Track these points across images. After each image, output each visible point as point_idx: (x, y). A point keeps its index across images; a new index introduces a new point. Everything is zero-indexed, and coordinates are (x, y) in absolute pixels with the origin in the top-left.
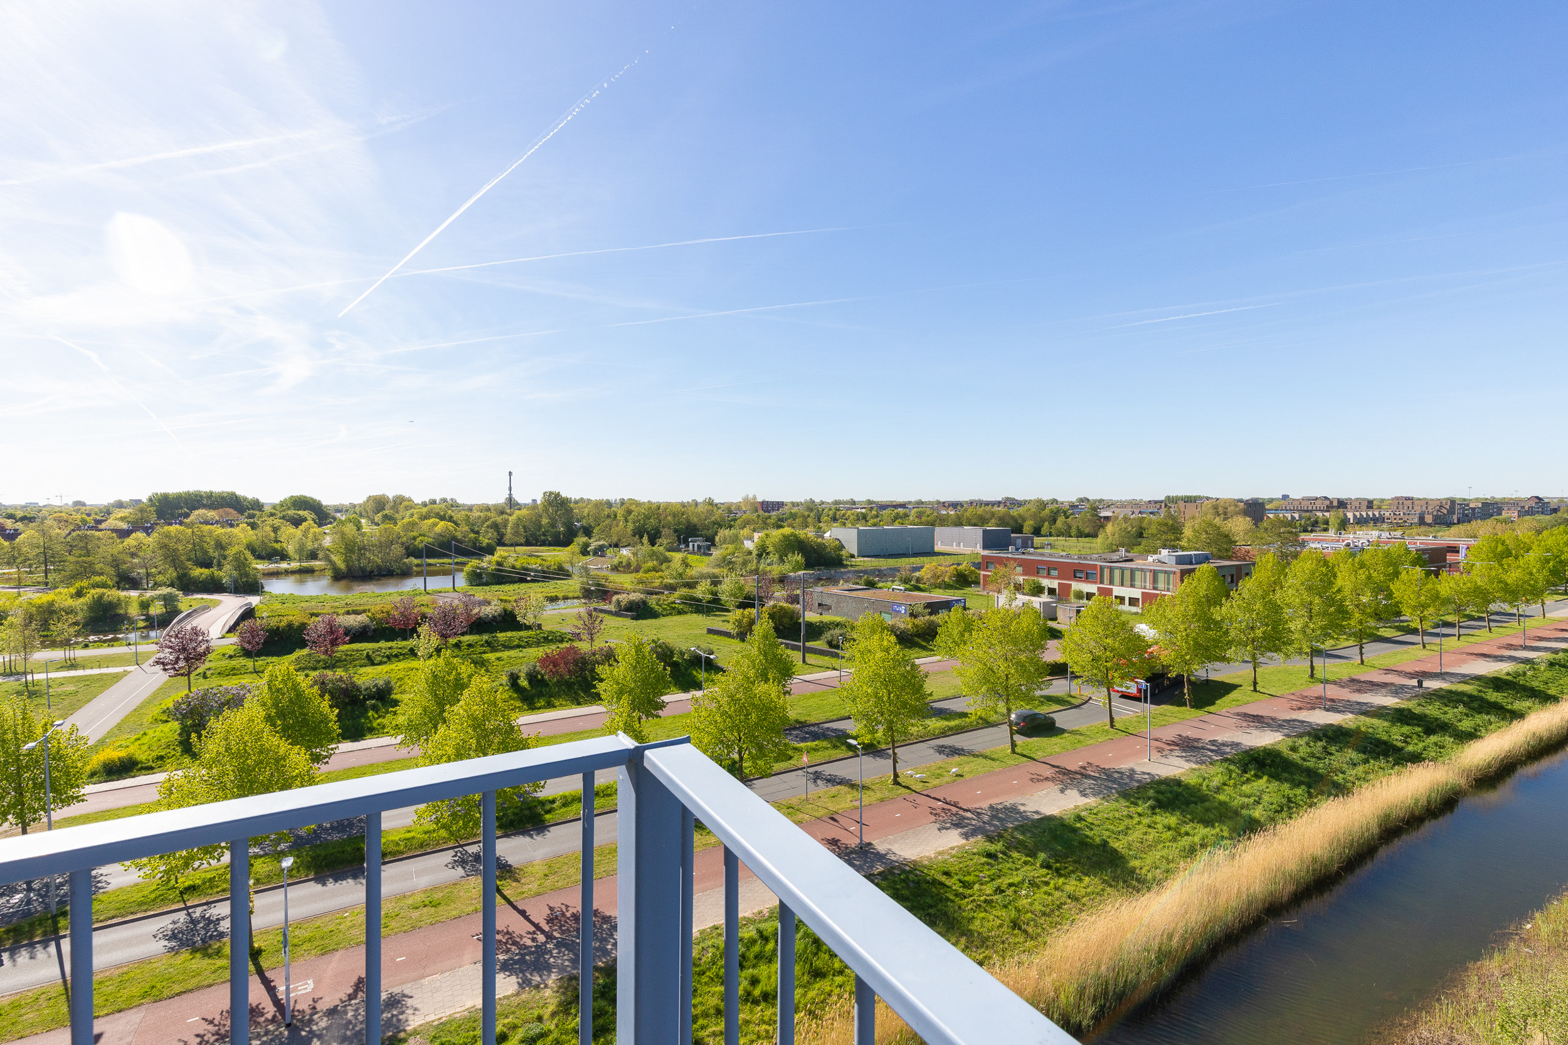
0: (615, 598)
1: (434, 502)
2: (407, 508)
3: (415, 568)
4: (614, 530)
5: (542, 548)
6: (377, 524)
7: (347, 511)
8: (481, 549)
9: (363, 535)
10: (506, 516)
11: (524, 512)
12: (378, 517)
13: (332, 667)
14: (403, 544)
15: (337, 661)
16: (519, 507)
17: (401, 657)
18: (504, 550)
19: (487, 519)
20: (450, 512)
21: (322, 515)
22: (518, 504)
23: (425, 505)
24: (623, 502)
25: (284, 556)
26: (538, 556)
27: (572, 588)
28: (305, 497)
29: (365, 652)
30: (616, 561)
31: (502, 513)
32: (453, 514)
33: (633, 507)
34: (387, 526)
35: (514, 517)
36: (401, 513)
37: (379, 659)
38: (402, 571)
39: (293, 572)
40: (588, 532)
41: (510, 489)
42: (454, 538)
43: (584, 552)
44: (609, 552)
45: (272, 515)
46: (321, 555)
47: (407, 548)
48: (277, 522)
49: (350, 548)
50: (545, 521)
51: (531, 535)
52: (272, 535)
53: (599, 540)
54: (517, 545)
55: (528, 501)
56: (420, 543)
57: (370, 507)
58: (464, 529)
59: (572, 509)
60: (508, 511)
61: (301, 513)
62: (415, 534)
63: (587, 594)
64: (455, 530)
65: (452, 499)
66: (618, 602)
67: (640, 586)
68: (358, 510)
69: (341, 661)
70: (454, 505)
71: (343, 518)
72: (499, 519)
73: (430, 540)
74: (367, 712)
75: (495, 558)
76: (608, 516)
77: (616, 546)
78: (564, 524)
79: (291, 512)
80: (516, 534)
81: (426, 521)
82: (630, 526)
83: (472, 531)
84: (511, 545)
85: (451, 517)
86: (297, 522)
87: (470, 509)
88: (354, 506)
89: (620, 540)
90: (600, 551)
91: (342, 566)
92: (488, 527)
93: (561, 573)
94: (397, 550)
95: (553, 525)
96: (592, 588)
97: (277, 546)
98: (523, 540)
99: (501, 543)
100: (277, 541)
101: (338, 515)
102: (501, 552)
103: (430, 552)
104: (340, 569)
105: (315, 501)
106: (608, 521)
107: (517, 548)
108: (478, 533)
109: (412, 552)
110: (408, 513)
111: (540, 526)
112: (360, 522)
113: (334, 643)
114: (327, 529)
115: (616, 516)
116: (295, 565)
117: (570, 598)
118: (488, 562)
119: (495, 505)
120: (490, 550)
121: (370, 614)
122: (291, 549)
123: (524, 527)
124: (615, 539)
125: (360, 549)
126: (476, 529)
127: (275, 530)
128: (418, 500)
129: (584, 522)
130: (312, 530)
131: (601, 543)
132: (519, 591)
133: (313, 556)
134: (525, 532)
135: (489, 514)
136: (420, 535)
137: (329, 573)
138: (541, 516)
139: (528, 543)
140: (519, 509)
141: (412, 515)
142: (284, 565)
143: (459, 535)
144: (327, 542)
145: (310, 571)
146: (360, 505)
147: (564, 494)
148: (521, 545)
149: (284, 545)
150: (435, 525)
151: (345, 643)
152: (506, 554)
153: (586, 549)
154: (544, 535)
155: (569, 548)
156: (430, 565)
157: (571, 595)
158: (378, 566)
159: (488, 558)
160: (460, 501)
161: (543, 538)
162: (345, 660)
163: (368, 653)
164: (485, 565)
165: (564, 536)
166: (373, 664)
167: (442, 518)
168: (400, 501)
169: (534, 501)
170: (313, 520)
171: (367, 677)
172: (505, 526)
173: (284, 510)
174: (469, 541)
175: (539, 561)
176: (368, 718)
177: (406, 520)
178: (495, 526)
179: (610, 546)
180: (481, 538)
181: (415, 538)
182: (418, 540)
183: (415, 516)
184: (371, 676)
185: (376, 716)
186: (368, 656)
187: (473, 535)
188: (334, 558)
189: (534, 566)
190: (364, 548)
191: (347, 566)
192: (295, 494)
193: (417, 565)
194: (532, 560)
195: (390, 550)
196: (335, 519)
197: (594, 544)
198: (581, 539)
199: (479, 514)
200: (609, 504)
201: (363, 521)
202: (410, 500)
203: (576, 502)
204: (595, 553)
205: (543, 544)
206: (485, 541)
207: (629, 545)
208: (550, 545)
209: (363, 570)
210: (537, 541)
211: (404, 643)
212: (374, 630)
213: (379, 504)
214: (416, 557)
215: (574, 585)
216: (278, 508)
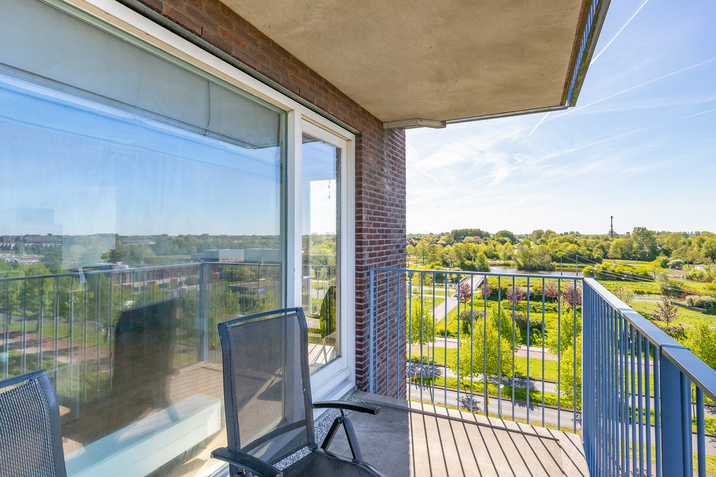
0: (688, 297)
1: (566, 234)
2: (552, 237)
3: (556, 268)
4: (689, 252)
5: (633, 261)
6: (538, 245)
7: (524, 238)
8: (593, 260)
9: (532, 249)
10: (608, 242)
11: (621, 240)
12: (538, 241)
13: (518, 310)
14: (550, 255)
15: (520, 308)
16: (618, 236)
17: (549, 311)
18: (608, 262)
19: (597, 243)
20: (575, 239)
21: (514, 240)
22: (617, 235)
23: (562, 235)
24: (698, 234)
25: (498, 258)
26: (630, 266)
27: (654, 288)
28: (507, 231)
29: (532, 306)
30: (691, 273)
31: (607, 240)
32: (577, 240)
33: (706, 238)
34: (543, 246)
35: (613, 243)
36: (549, 239)
37: (538, 310)
38: (550, 268)
39: (501, 265)
40: (667, 253)
41: (612, 226)
42: (578, 253)
43: (664, 265)
44: (685, 267)
45: (493, 239)
46: (513, 258)
47: (552, 257)
48: (495, 242)
49: (526, 256)
50: (635, 245)
51: (626, 253)
52: (493, 248)
53: (676, 259)
54: (616, 258)
55: (624, 233)
56: (559, 255)
57: (535, 236)
58: (583, 248)
59: (654, 239)
60: (611, 239)
61: (505, 238)
62: (557, 250)
63: (666, 292)
64: (578, 249)
65: (577, 232)
66: (691, 301)
67: (712, 292)
68: (529, 237)
69: (522, 308)
70: (578, 235)
71: (522, 241)
72: (605, 244)
73: (565, 254)
74: (533, 333)
75: (602, 265)
76: (684, 243)
77: (691, 263)
78: (650, 247)
79: (501, 238)
80: (616, 252)
81: (562, 244)
82: (704, 250)
83: (588, 249)
84: (612, 259)
85: (576, 242)
86: (503, 242)
87: (587, 237)
88: (527, 235)
89: (694, 259)
90: (677, 266)
91: (522, 264)
92: (597, 248)
93: (646, 277)
94: (548, 258)
95: (641, 248)
96: (669, 289)
97: (495, 253)
98: (620, 256)
99: (605, 257)
100: (495, 251)
101: (520, 239)
102: (605, 262)
103: (564, 260)
104: (521, 265)
105: (510, 233)
106: (684, 247)
107: (616, 261)
108: (591, 251)
109: (555, 259)
110: (553, 239)
111: (631, 248)
112: (530, 243)
113: (519, 299)
114: (515, 246)
115: (690, 243)
116: (502, 262)
117: (653, 294)
118: (597, 268)
119: (602, 235)
120: (599, 261)
121: (534, 288)
122: (501, 255)
123: (621, 248)
124: (690, 259)
125: (530, 256)
126: (590, 248)
127: (495, 246)
128: (558, 232)
129: (665, 247)
130: (509, 246)
131: (678, 260)
132: (617, 285)
133: (510, 258)
134: (622, 251)
135: (598, 240)
136: (559, 251)
137: (516, 267)
138: (632, 243)
139: (623, 258)
140: (618, 238)
141: (555, 240)
142: (498, 262)
143: (580, 252)
144: (516, 252)
145: (508, 265)
146: (530, 235)
147: (649, 228)
148: (619, 259)
149: (498, 253)
150: (567, 246)
151: (523, 300)
152: (609, 264)
153: (665, 264)
154: (634, 253)
155: (652, 263)
156: (564, 266)
157: (653, 292)
158: (538, 265)
159: (598, 265)
160: (581, 233)
161: (633, 255)
162: (523, 308)
163: (534, 306)
164: (595, 269)
165: (649, 255)
166: (536, 312)
167: (571, 242)
168: (549, 232)
169: (628, 233)
170: (510, 242)
171: (534, 317)
172: (609, 248)
173: (498, 237)
174: (586, 255)
175: (630, 269)
176: (533, 337)
177: (552, 243)
178: (602, 247)
179: (686, 263)
180: (593, 254)
181: (556, 252)
182: (558, 253)
183: (557, 241)
184: (535, 317)
185: (537, 337)
186: (533, 308)
187: (588, 252)
188: (518, 260)
189: (627, 272)
190: (532, 256)
191: (524, 264)
192: (502, 230)
193: (558, 266)
194: (626, 268)
195: (544, 258)
196: (519, 242)
197: (672, 261)
198: (662, 258)
199: (592, 240)
200: (686, 235)
201: (531, 243)
202: (554, 233)
203: (659, 234)
204: (673, 267)
205: (634, 259)
206: (596, 256)
207: (702, 263)
208: (639, 260)
209: (531, 266)
210: (630, 256)
211: (550, 304)
212: (537, 296)
213: (539, 234)
214: (557, 262)
215: (656, 286)
216: (495, 236)
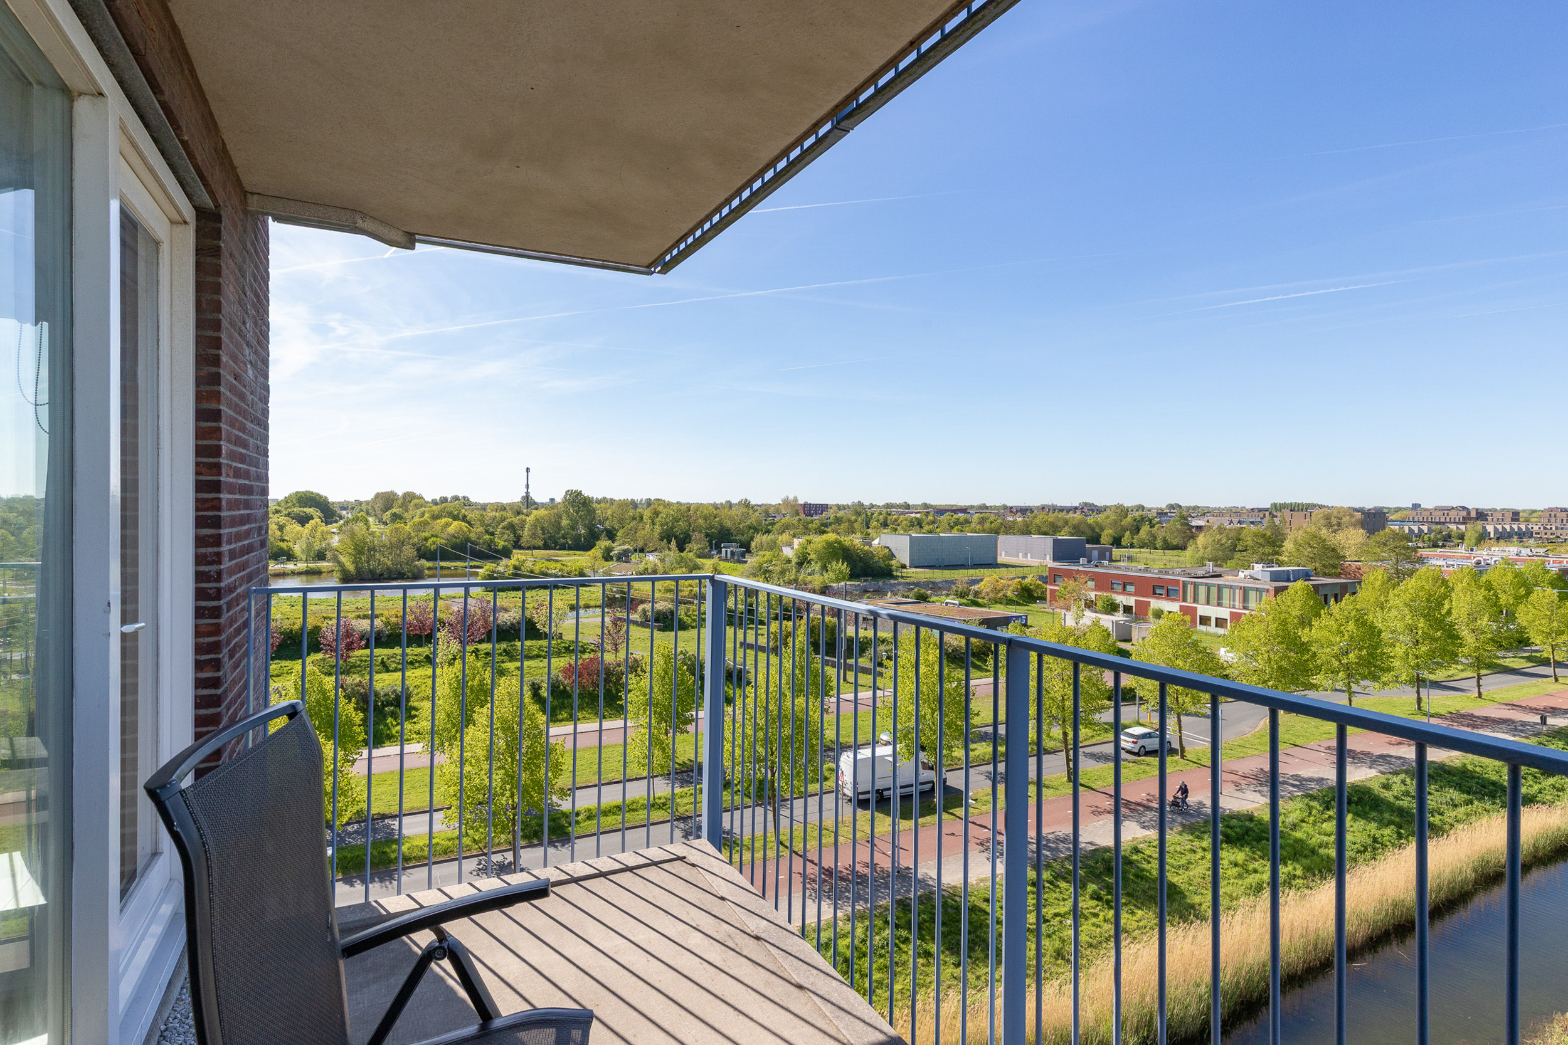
0: (640, 608)
1: (444, 500)
2: (417, 507)
3: (426, 572)
4: (641, 533)
5: (561, 552)
6: (386, 524)
7: (353, 508)
8: (497, 551)
9: (372, 534)
10: (523, 517)
11: (542, 512)
12: (387, 516)
13: (347, 672)
14: (414, 545)
15: (351, 667)
16: (537, 506)
17: (417, 665)
18: (521, 554)
19: (503, 519)
20: (463, 511)
21: (329, 512)
22: (535, 503)
23: (435, 502)
24: (649, 503)
25: (290, 556)
26: (557, 561)
27: (594, 596)
28: (312, 493)
29: (380, 658)
30: (641, 567)
31: (518, 513)
32: (466, 513)
33: (661, 508)
34: (398, 526)
35: (530, 519)
36: (411, 512)
37: (394, 665)
38: (413, 574)
39: (300, 574)
40: (611, 535)
41: (527, 486)
42: (468, 540)
43: (607, 557)
44: (634, 557)
45: (277, 512)
46: (329, 555)
47: (418, 550)
48: (283, 520)
49: (361, 549)
50: (565, 522)
51: (550, 538)
52: (278, 533)
53: (623, 544)
54: (535, 548)
55: (546, 500)
56: (431, 545)
57: (379, 505)
58: (478, 530)
59: (594, 510)
60: (525, 511)
61: (308, 510)
62: (427, 534)
63: (610, 602)
64: (469, 530)
65: (464, 498)
66: (644, 611)
67: (668, 595)
68: (364, 507)
69: (356, 667)
70: (466, 502)
71: (350, 516)
72: (516, 520)
73: (443, 541)
74: (385, 717)
75: (512, 562)
76: (634, 518)
77: (642, 550)
78: (585, 526)
79: (296, 510)
80: (534, 535)
81: (438, 521)
82: (658, 529)
83: (487, 532)
84: (529, 548)
85: (465, 516)
86: (303, 520)
87: (484, 507)
88: (361, 503)
89: (646, 545)
90: (624, 557)
91: (351, 567)
92: (504, 528)
93: (581, 582)
94: (409, 552)
95: (573, 528)
96: (617, 596)
97: (284, 545)
98: (541, 543)
99: (517, 545)
100: (283, 540)
101: (344, 512)
102: (518, 556)
103: (444, 554)
104: (349, 572)
105: (321, 497)
106: (633, 524)
107: (535, 552)
108: (492, 534)
109: (425, 554)
110: (419, 512)
111: (558, 527)
112: (367, 521)
113: (350, 647)
114: (334, 528)
115: (642, 518)
116: (301, 566)
117: (592, 607)
118: (504, 566)
119: (510, 504)
120: (506, 553)
121: (384, 619)
122: (297, 549)
123: (543, 529)
124: (640, 544)
125: (369, 550)
126: (491, 530)
127: (281, 528)
128: (428, 498)
129: (607, 524)
130: (320, 529)
131: (626, 547)
132: (537, 598)
133: (321, 556)
134: (544, 534)
135: (504, 513)
136: (432, 536)
137: (337, 575)
138: (560, 517)
139: (546, 547)
140: (536, 509)
141: (423, 515)
142: (290, 566)
143: (473, 536)
144: (335, 541)
145: (317, 573)
146: (367, 503)
147: (586, 493)
148: (539, 548)
149: (291, 544)
150: (448, 525)
151: (360, 648)
152: (524, 558)
153: (608, 554)
154: (564, 537)
155: (590, 553)
156: (442, 568)
157: (592, 603)
158: (388, 569)
159: (504, 561)
160: (473, 500)
161: (562, 541)
162: (359, 666)
163: (383, 659)
164: (501, 569)
165: (585, 539)
166: (388, 671)
167: (455, 518)
168: (410, 497)
169: (552, 500)
170: (320, 518)
171: (386, 682)
172: (522, 528)
173: (290, 507)
174: (484, 543)
175: (559, 565)
176: (387, 725)
177: (417, 519)
178: (511, 527)
179: (635, 550)
180: (496, 540)
181: (426, 539)
182: (430, 541)
183: (427, 515)
185: (394, 723)
186: (383, 662)
187: (487, 537)
188: (342, 559)
189: (553, 571)
190: (374, 549)
191: (356, 568)
192: (300, 490)
193: (429, 569)
194: (552, 565)
195: (401, 551)
196: (341, 518)
197: (618, 549)
198: (604, 543)
199: (494, 513)
200: (634, 504)
201: (371, 519)
202: (420, 497)
203: (599, 502)
204: (619, 559)
205: (563, 548)
206: (501, 544)
207: (655, 550)
208: (570, 549)
209: (372, 572)
210: (556, 543)
211: (420, 650)
212: (389, 636)
213: (387, 500)
214: (428, 560)
215: (593, 594)
216: (283, 504)
